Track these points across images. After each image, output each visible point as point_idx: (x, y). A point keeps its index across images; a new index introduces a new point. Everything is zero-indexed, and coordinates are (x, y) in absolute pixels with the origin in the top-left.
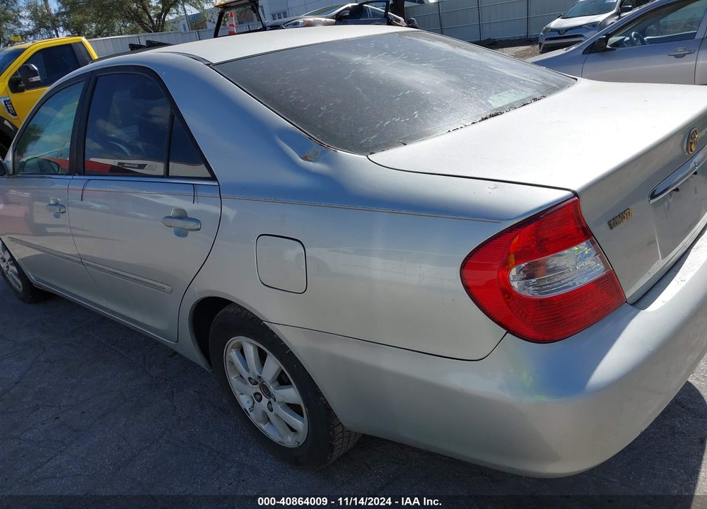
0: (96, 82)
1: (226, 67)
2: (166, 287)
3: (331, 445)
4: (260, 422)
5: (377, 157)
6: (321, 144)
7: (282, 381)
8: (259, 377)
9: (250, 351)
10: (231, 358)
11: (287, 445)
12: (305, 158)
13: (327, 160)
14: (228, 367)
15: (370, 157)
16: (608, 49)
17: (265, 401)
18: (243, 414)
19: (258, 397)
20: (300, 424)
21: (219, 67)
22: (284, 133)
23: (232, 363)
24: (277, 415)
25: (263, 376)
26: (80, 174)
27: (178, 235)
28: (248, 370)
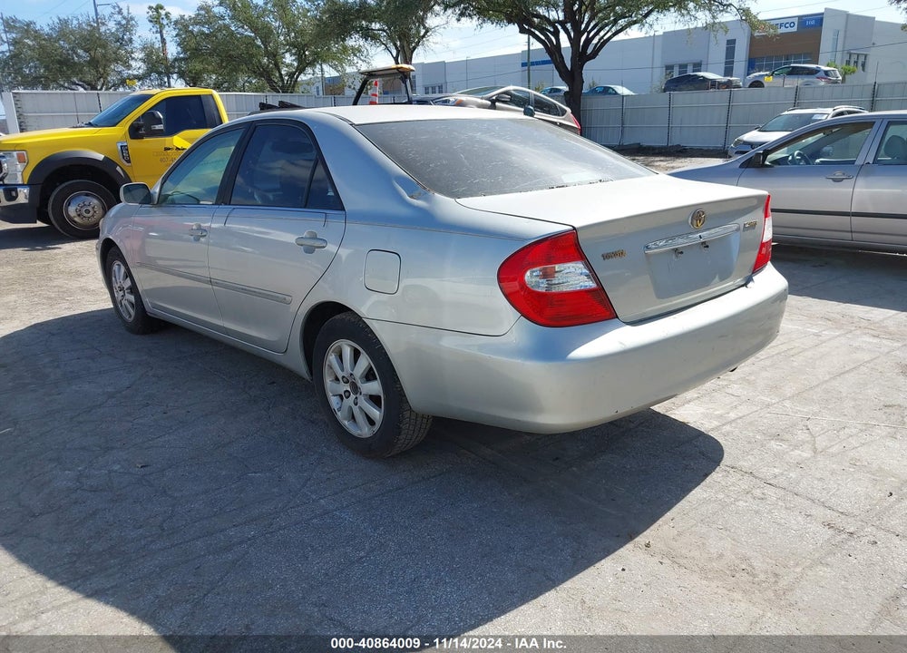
0: (254, 130)
1: (365, 128)
2: (287, 298)
3: (400, 428)
4: (345, 419)
5: (461, 201)
6: (425, 189)
7: (369, 376)
8: (351, 374)
9: (347, 352)
10: (330, 362)
11: (364, 437)
12: (412, 197)
13: (427, 199)
14: (326, 371)
15: (458, 200)
16: (767, 166)
17: (353, 396)
18: (331, 413)
19: (347, 394)
20: (376, 414)
21: (360, 127)
22: (400, 180)
23: (331, 367)
24: (360, 408)
25: (354, 373)
26: (226, 204)
27: (306, 252)
28: (342, 370)
